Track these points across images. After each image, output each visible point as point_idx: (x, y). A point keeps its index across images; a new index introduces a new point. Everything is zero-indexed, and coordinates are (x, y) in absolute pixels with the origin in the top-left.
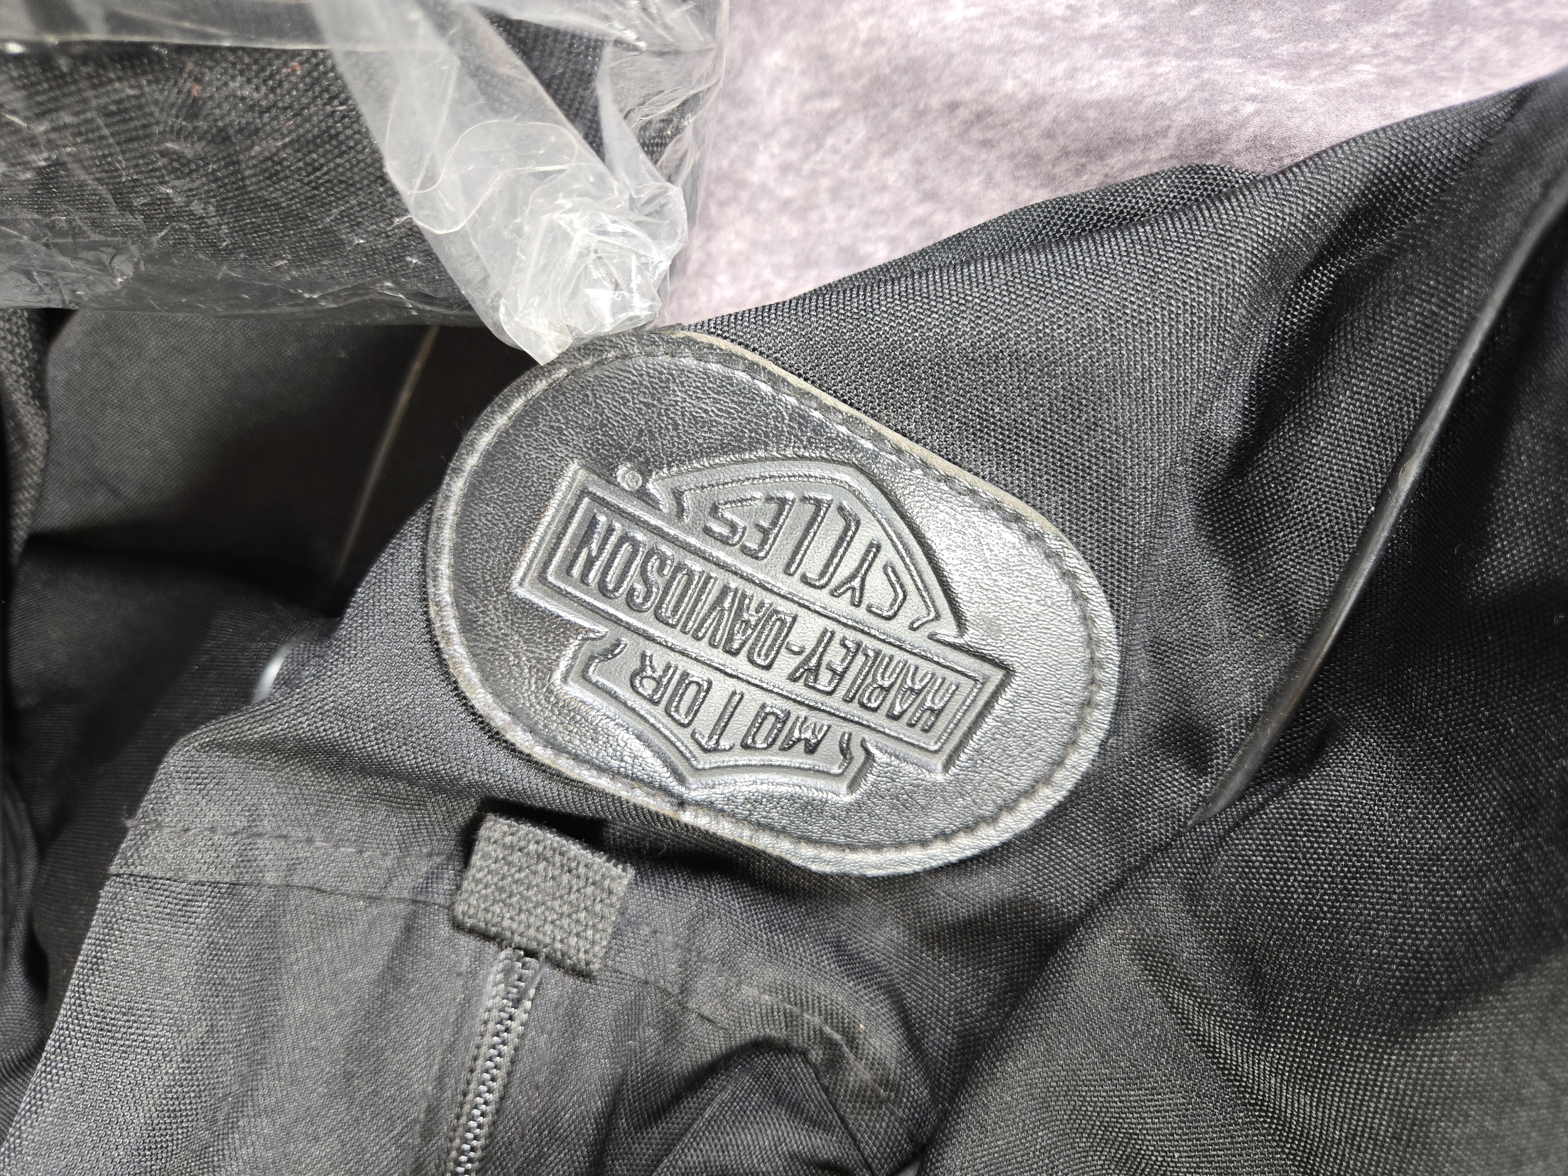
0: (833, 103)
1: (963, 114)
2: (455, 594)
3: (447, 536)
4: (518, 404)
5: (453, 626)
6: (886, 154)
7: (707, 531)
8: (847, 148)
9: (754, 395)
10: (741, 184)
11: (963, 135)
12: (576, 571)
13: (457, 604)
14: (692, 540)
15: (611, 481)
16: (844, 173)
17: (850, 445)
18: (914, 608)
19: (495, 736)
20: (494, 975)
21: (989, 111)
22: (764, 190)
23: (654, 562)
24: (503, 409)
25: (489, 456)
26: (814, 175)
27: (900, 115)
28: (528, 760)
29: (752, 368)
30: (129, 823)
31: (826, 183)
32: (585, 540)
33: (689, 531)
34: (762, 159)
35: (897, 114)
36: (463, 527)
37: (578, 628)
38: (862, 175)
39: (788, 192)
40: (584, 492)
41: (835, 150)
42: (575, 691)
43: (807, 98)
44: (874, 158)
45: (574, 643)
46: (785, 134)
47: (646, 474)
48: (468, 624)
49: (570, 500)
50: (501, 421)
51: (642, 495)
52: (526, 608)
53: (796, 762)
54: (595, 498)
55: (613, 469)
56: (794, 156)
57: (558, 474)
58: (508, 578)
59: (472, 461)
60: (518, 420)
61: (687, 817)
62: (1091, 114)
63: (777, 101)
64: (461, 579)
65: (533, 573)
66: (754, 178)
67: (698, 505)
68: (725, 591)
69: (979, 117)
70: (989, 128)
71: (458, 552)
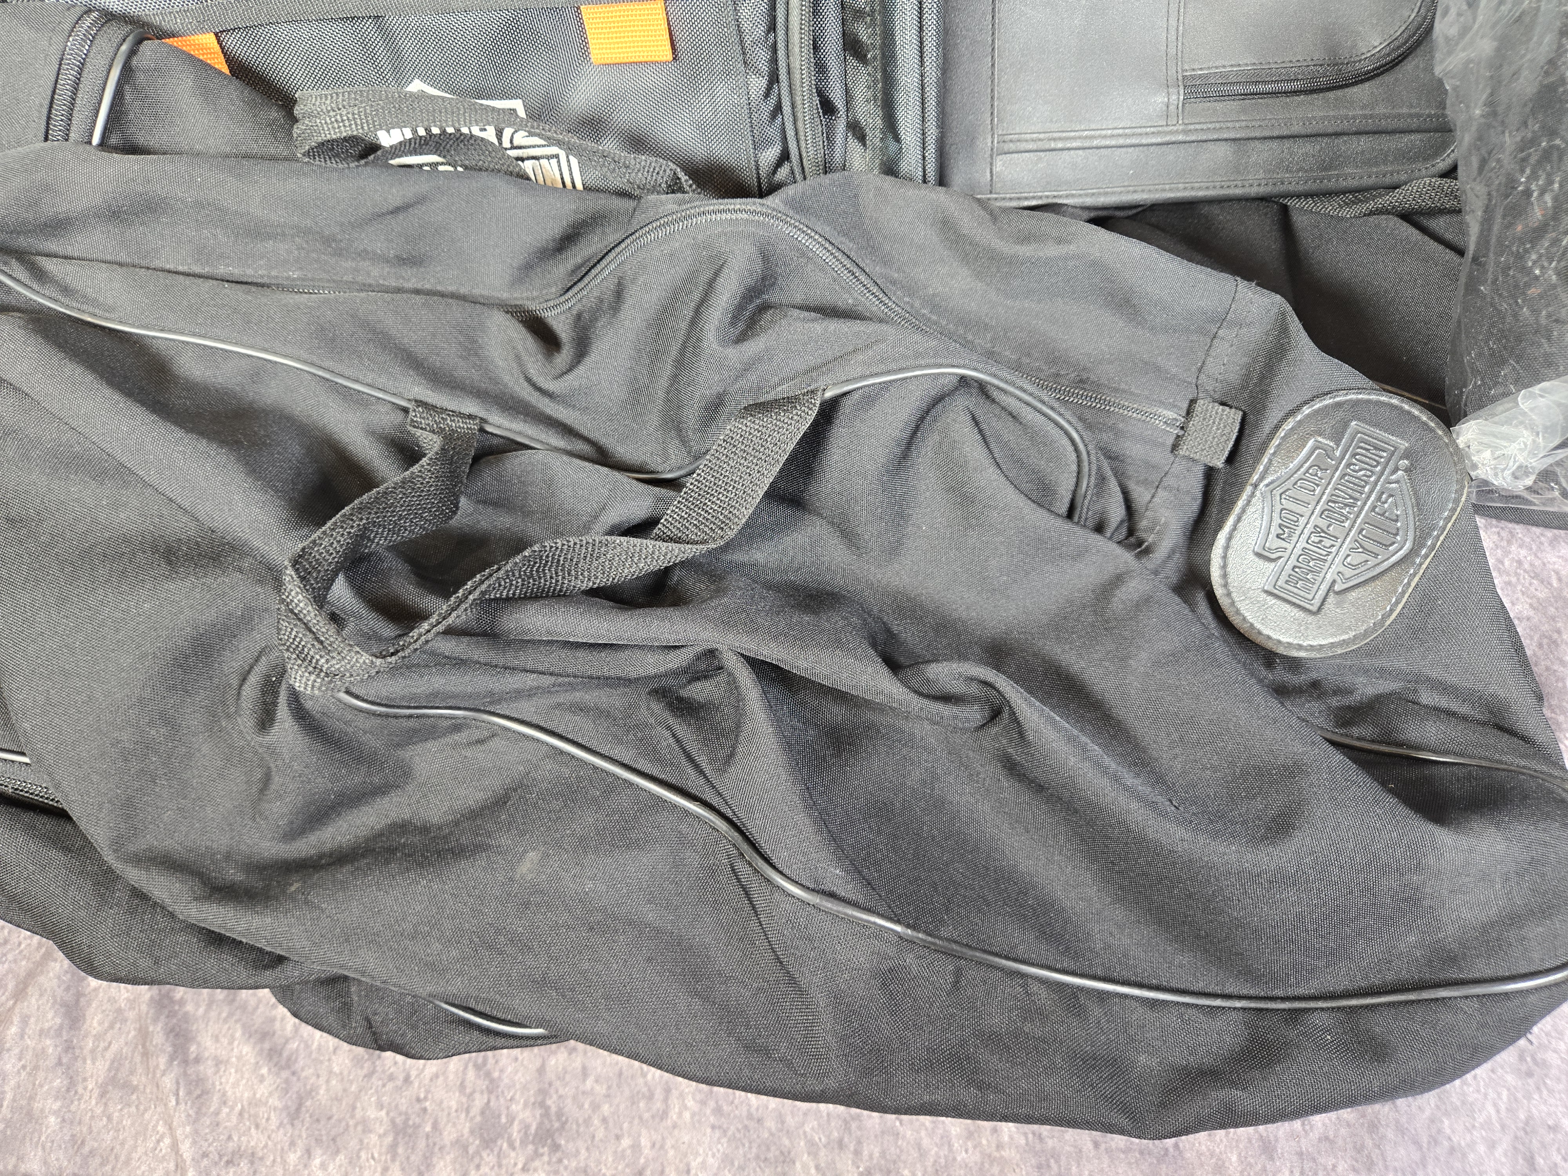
0: (1555, 583)
1: (1555, 636)
2: (1351, 400)
3: (1373, 397)
4: (1432, 424)
5: (1338, 399)
6: (1531, 605)
7: (1383, 493)
8: (1532, 589)
9: (1442, 510)
10: (1509, 542)
11: (1543, 636)
12: (1362, 445)
13: (1347, 401)
14: (1378, 488)
15: (1401, 458)
16: (1519, 587)
17: (1423, 546)
18: (1348, 573)
19: (1292, 413)
20: (1171, 414)
21: (1557, 645)
22: (1507, 553)
23: (1369, 473)
24: (1429, 418)
25: (1409, 413)
26: (1516, 574)
27: (1552, 610)
28: (1277, 427)
29: (1453, 510)
30: (1254, 284)
31: (1514, 580)
32: (1376, 448)
33: (1382, 486)
34: (1523, 552)
35: (1553, 610)
36: (1378, 403)
37: (1338, 446)
38: (1520, 595)
39: (1507, 563)
40: (1396, 448)
41: (1531, 584)
42: (1311, 443)
43: (1557, 573)
44: (1529, 601)
45: (1331, 444)
46: (1537, 563)
47: (1406, 471)
48: (1339, 405)
49: (1392, 443)
50: (1424, 418)
51: (1396, 470)
52: (1346, 425)
53: (1272, 529)
54: (1394, 452)
55: (1407, 458)
56: (1526, 566)
57: (1403, 438)
58: (1359, 420)
59: (1406, 407)
60: (1425, 424)
61: (1249, 489)
62: (1560, 685)
63: (1554, 559)
64: (1357, 402)
65: (1360, 429)
66: (1513, 548)
67: (1393, 489)
68: (1357, 499)
69: (1555, 642)
70: (1549, 646)
71: (1369, 401)
